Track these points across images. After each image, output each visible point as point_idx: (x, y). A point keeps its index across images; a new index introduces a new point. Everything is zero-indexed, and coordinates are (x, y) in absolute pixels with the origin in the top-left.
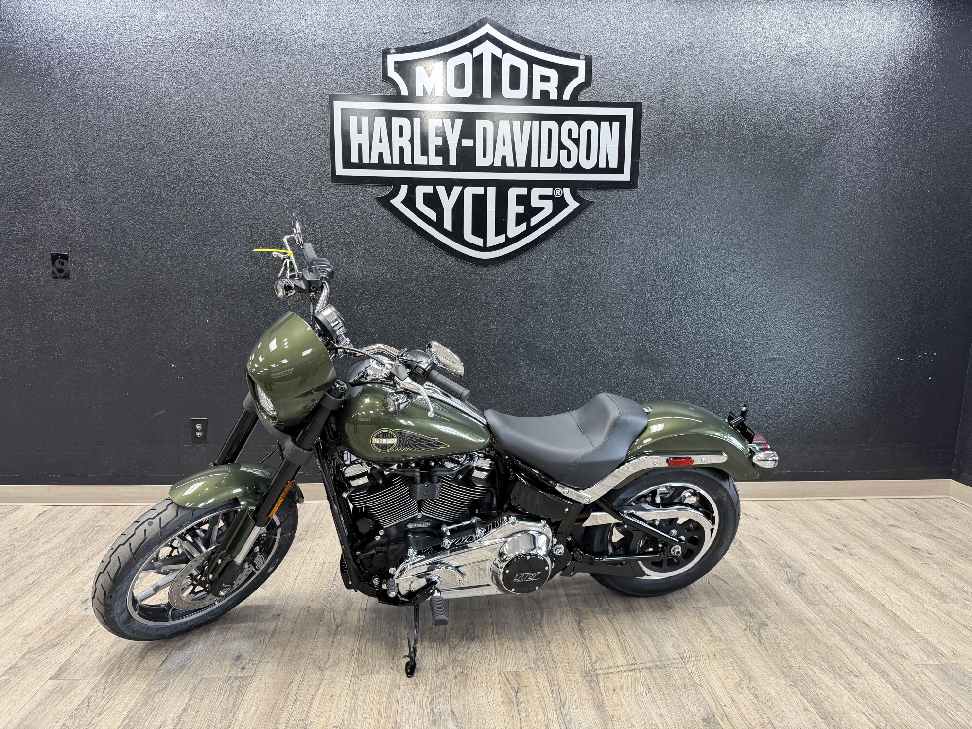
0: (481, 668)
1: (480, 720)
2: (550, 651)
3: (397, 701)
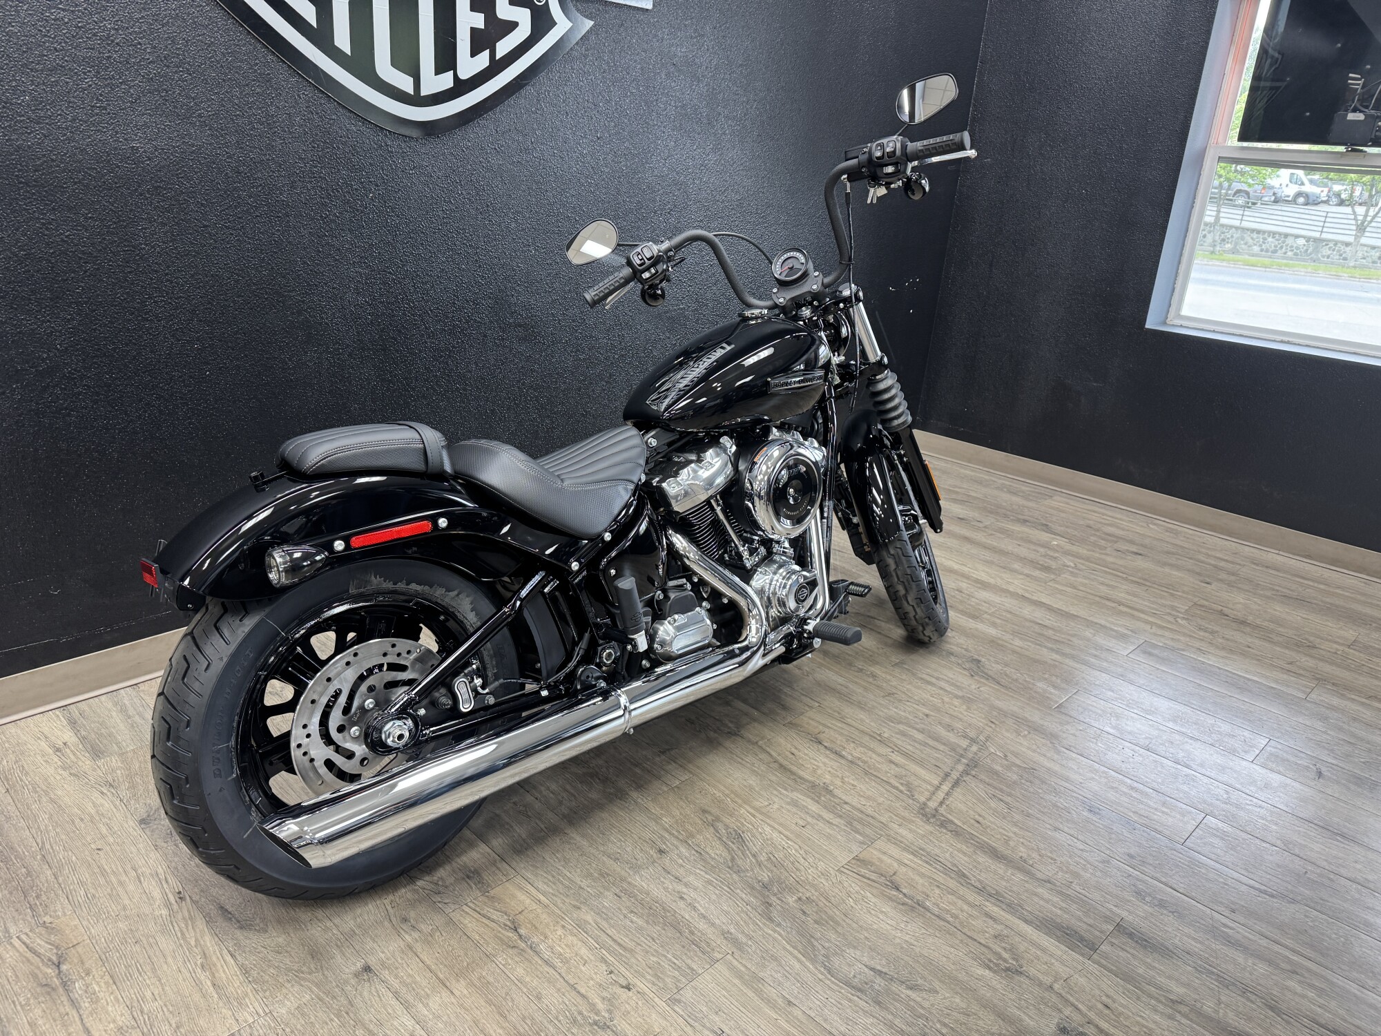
0: (810, 877)
1: (920, 959)
2: (846, 803)
3: (790, 1003)
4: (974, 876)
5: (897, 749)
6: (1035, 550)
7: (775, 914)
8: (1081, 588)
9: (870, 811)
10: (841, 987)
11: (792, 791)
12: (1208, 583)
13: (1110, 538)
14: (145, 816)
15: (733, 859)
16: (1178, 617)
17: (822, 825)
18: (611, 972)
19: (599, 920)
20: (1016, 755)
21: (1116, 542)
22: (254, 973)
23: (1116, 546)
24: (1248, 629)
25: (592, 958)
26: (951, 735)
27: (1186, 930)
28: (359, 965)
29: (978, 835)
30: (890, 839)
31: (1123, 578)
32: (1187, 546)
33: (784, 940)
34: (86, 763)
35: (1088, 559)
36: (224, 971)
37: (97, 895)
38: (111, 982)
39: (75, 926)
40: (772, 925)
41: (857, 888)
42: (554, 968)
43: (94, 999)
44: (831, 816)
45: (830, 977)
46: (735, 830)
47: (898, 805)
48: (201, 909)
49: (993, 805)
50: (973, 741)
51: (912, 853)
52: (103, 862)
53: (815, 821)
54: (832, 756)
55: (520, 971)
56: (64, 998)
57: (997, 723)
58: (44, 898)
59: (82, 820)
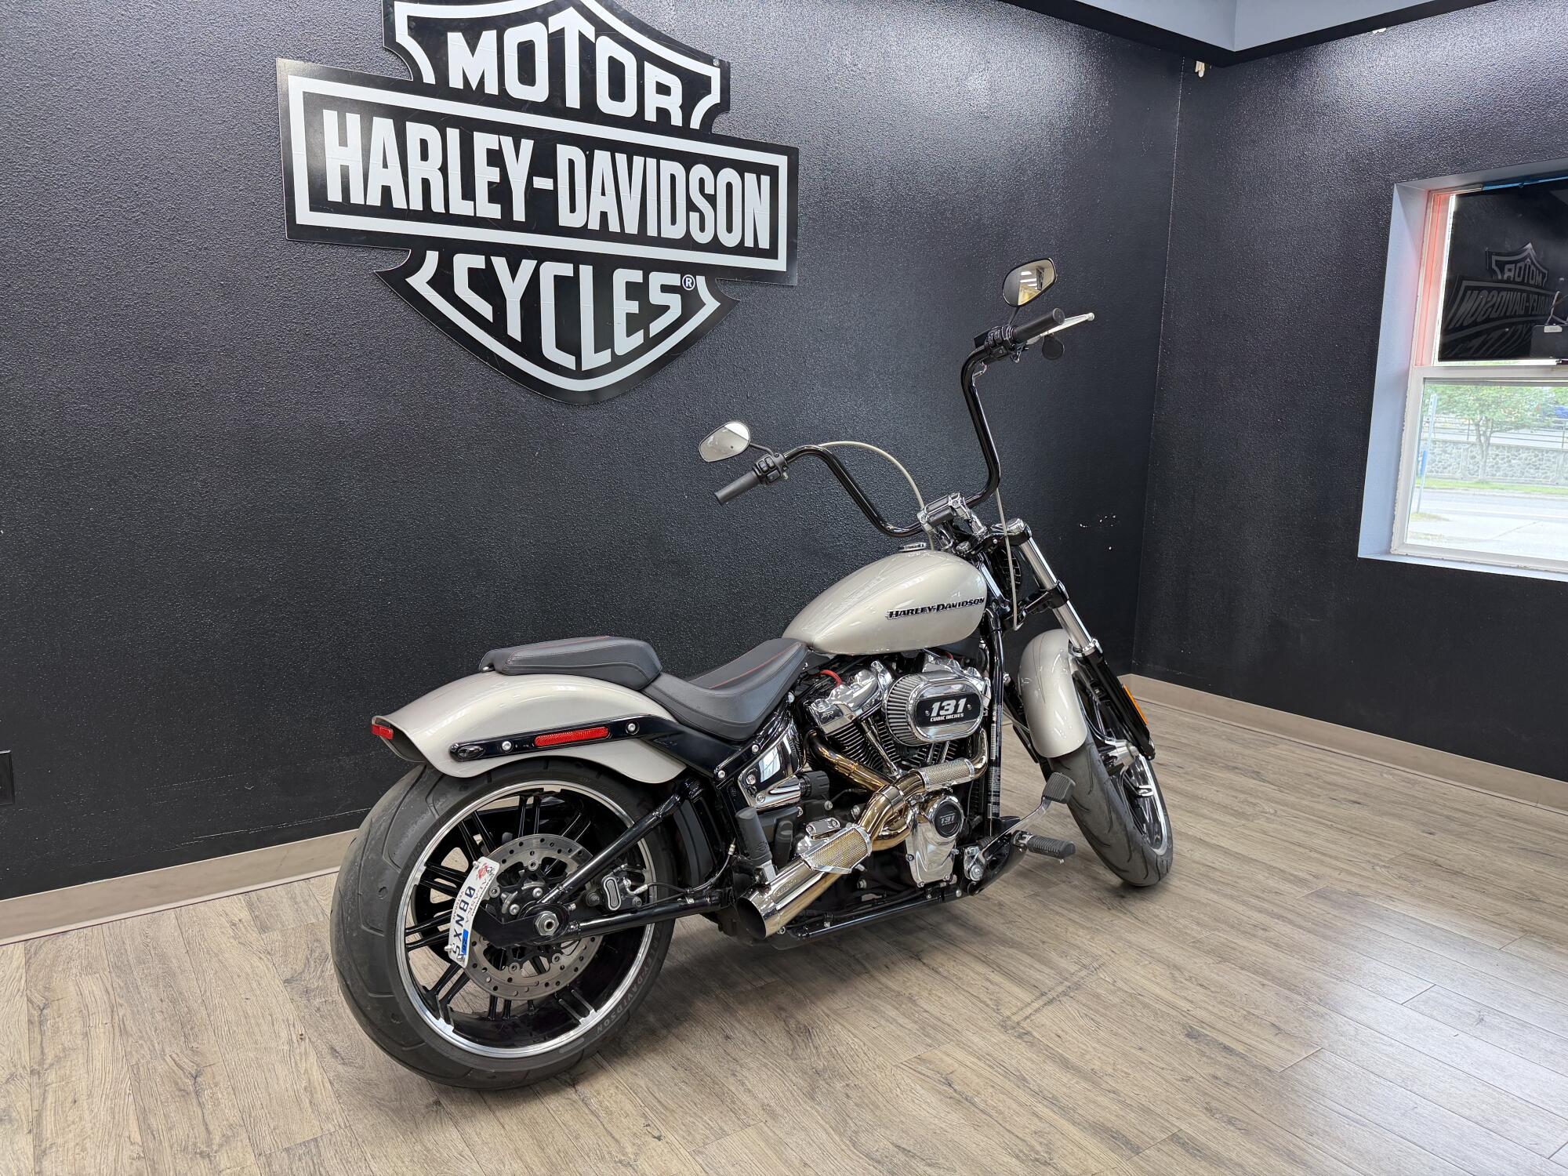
0: (865, 1068)
1: (949, 1143)
2: (926, 1011)
3: (805, 1165)
4: (1035, 1081)
5: (998, 969)
6: (1233, 796)
7: (819, 1097)
8: (1271, 834)
9: (947, 1020)
10: (860, 1158)
11: (875, 998)
12: (1430, 834)
13: (1329, 787)
14: (289, 977)
15: (794, 1048)
16: (1378, 865)
17: (894, 1028)
18: (648, 1125)
19: (650, 1085)
20: (1126, 981)
21: (1334, 791)
22: (345, 1098)
23: (1333, 794)
24: (1461, 880)
25: (633, 1112)
26: (1062, 960)
27: (1248, 1146)
28: (431, 1100)
29: (1054, 1048)
30: (960, 1045)
31: (1327, 825)
32: (1421, 797)
33: (820, 1115)
34: (253, 935)
35: (1293, 807)
36: (321, 1093)
37: (237, 1031)
38: (232, 1092)
39: (215, 1051)
40: (811, 1103)
41: (910, 1081)
42: (597, 1117)
43: (217, 1103)
44: (907, 1021)
45: (852, 1149)
46: (805, 1026)
47: (979, 1017)
48: (315, 1048)
49: (1082, 1022)
50: (1084, 966)
51: (978, 1058)
52: (248, 1008)
53: (888, 1024)
54: (927, 971)
55: (567, 1117)
56: (195, 1101)
57: (1118, 952)
58: (196, 1029)
59: (239, 976)
